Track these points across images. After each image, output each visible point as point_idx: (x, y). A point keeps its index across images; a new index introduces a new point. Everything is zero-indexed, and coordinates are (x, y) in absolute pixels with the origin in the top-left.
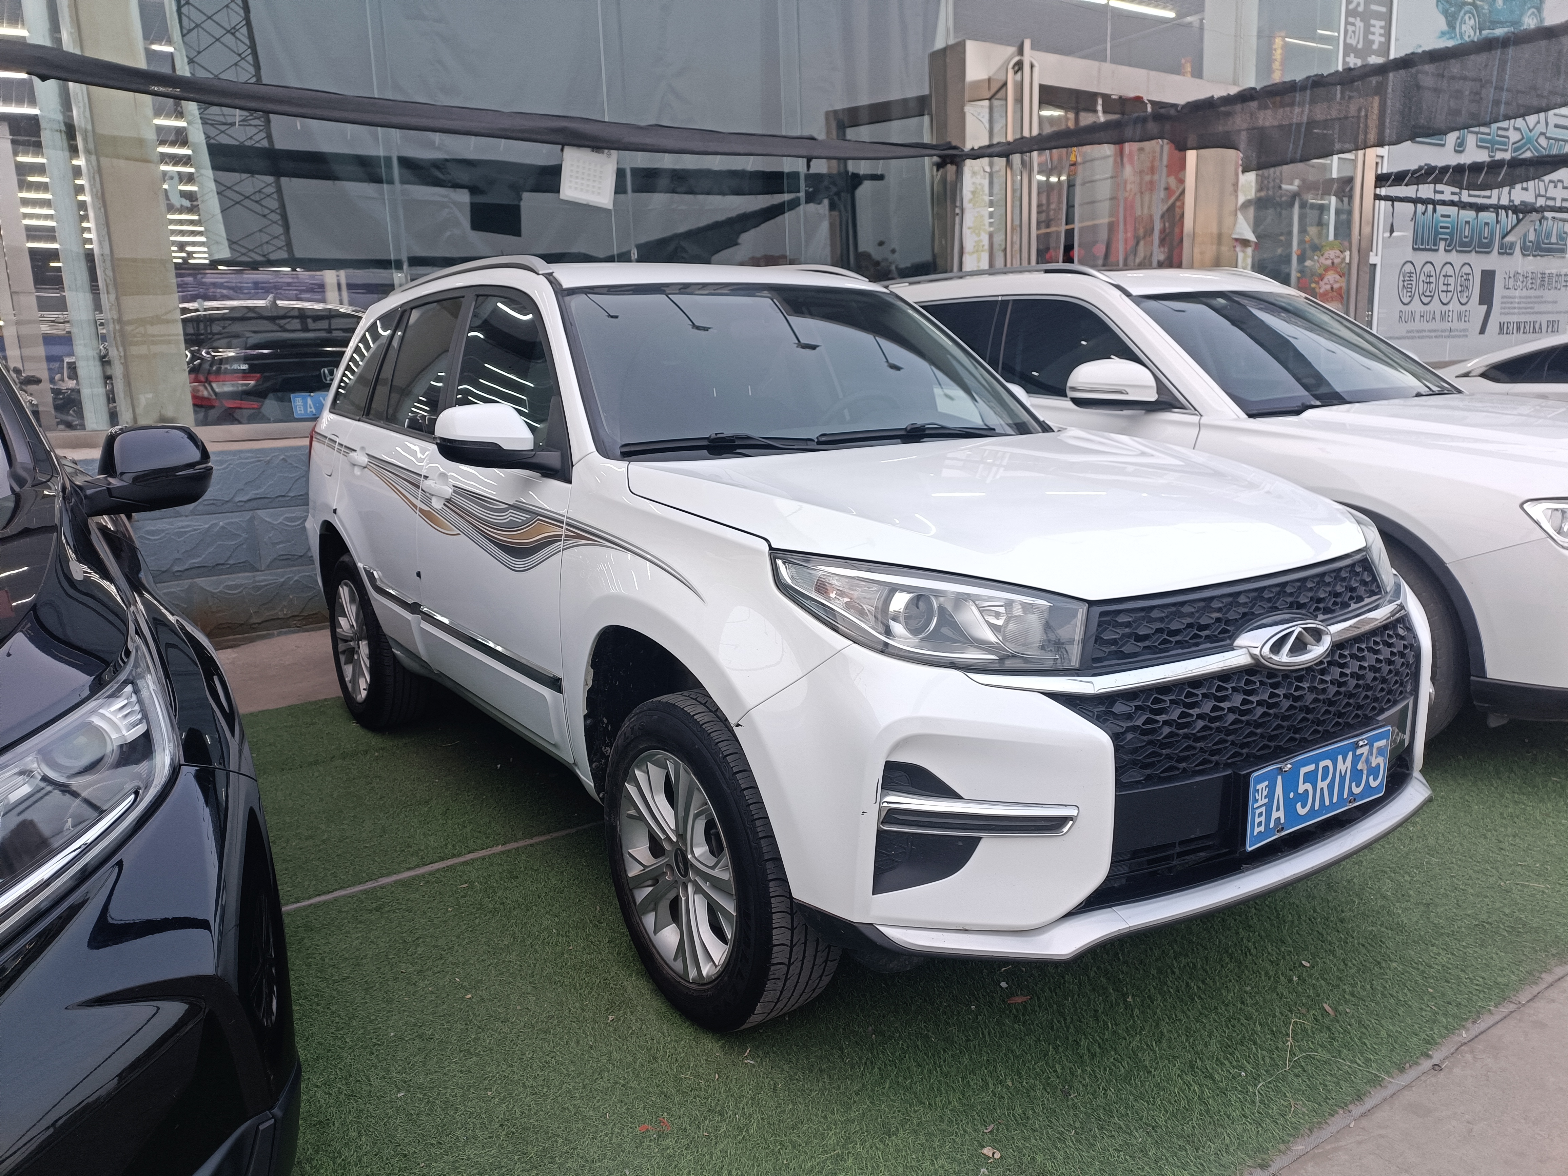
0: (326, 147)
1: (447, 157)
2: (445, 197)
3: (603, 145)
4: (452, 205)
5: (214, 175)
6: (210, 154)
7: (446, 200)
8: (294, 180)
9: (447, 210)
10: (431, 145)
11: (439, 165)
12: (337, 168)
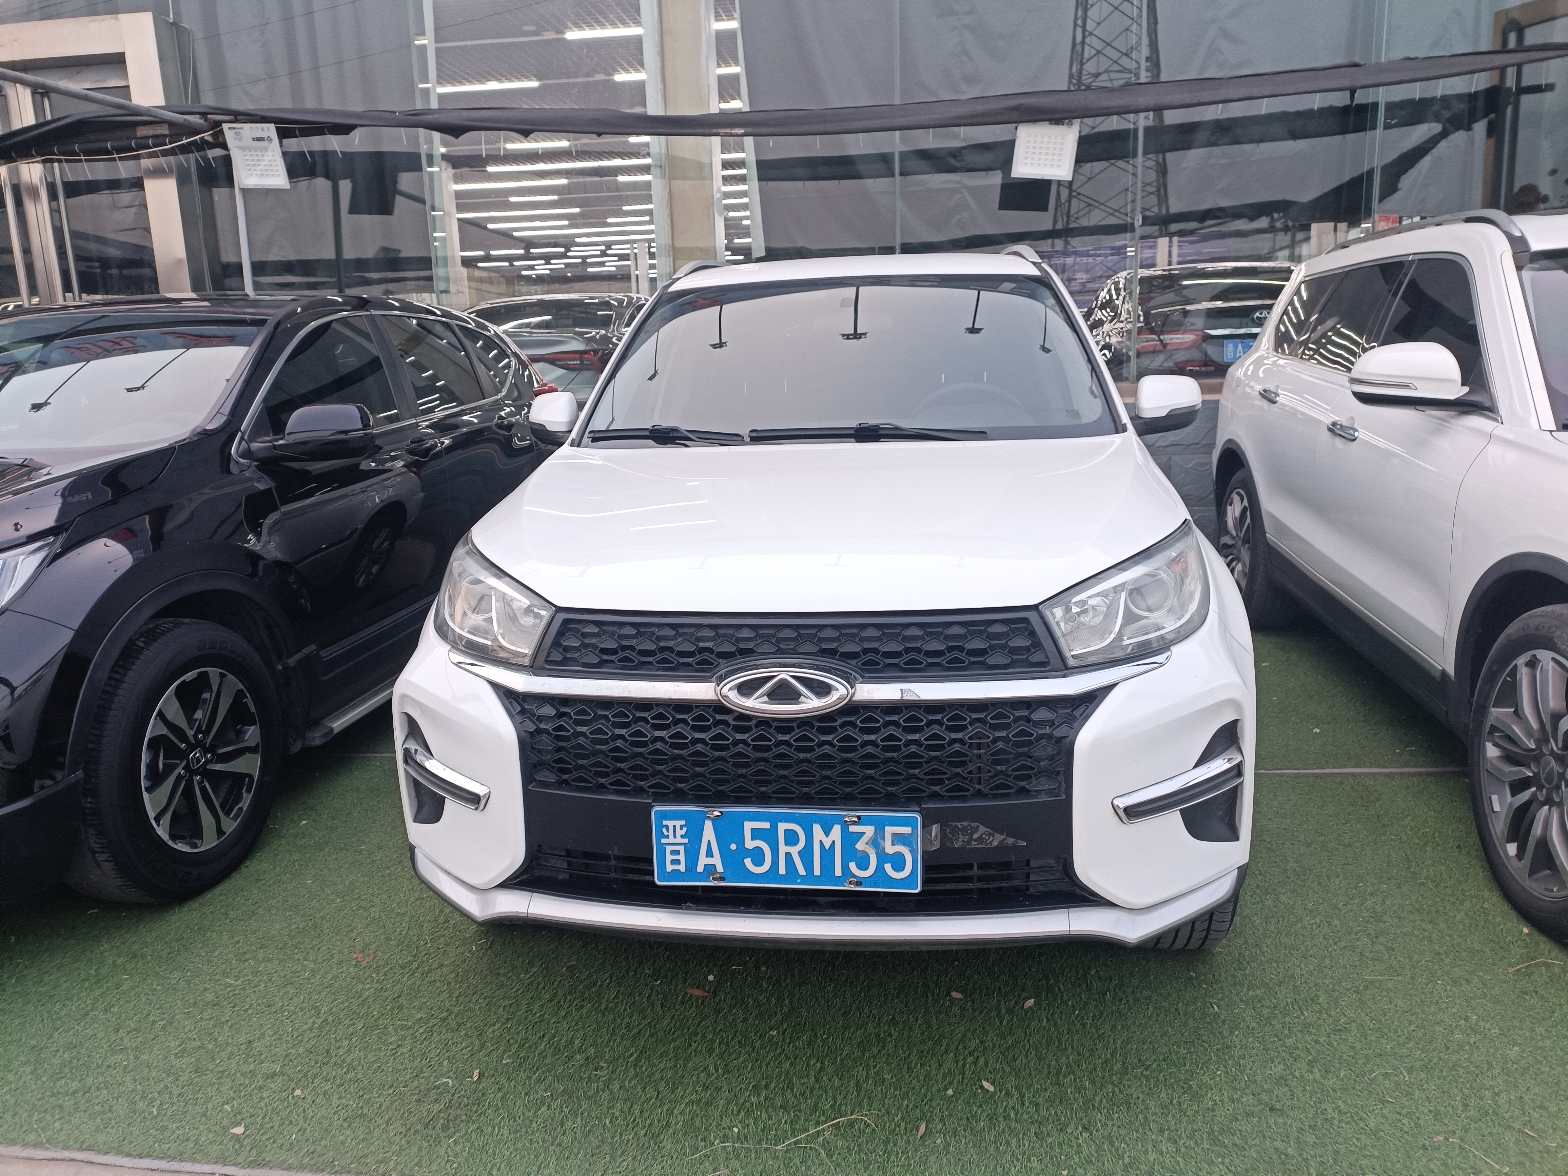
0: (853, 151)
1: (964, 144)
2: (957, 182)
3: (1060, 116)
4: (963, 190)
5: (760, 186)
6: (758, 170)
7: (959, 185)
8: (842, 182)
9: (958, 195)
10: (956, 137)
11: (955, 153)
12: (862, 168)
